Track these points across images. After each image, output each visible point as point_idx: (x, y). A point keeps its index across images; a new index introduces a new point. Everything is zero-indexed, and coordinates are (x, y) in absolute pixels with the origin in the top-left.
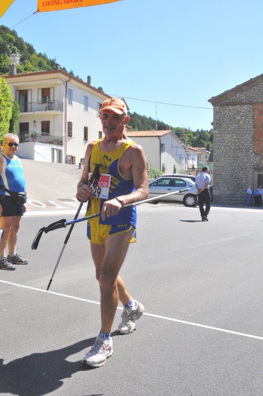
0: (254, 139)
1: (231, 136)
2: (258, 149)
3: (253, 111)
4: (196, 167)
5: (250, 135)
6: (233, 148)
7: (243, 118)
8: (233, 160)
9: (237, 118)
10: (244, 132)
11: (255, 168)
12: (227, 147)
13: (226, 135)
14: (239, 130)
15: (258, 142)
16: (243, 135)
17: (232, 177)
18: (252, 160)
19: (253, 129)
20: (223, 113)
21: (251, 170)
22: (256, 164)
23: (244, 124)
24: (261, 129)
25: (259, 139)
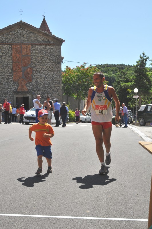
0: (13, 71)
2: (16, 78)
3: (12, 50)
5: (10, 68)
7: (4, 55)
10: (5, 66)
11: (14, 92)
15: (15, 73)
16: (4, 67)
18: (11, 86)
19: (11, 63)
21: (11, 94)
22: (14, 90)
23: (5, 59)
24: (18, 64)
25: (16, 71)
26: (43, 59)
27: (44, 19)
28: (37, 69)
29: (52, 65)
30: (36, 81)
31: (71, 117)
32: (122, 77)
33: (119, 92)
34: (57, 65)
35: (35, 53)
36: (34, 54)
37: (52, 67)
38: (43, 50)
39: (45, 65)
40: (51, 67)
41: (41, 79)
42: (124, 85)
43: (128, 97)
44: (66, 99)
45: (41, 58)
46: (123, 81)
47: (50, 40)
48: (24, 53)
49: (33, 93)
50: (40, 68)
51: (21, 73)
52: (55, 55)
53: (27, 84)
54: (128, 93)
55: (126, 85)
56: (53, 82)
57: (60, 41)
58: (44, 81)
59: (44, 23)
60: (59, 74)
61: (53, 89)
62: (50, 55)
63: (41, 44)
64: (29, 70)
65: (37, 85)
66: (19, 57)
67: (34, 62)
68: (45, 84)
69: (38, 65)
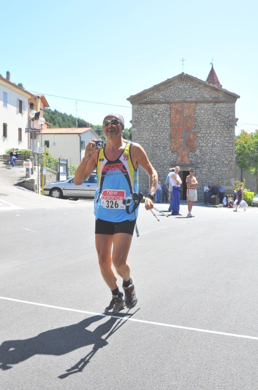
0: (171, 137)
1: (149, 133)
2: (175, 147)
3: (170, 110)
5: (167, 133)
6: (151, 145)
7: (160, 116)
8: (151, 157)
9: (154, 117)
10: (161, 131)
11: (171, 165)
12: (146, 145)
13: (144, 133)
14: (156, 128)
15: (174, 140)
16: (160, 133)
18: (169, 157)
19: (169, 128)
20: (141, 112)
21: (168, 167)
22: (172, 161)
23: (161, 122)
24: (178, 128)
25: (175, 137)
26: (211, 122)
27: (212, 68)
28: (203, 135)
29: (222, 129)
30: (200, 150)
31: (247, 199)
34: (228, 128)
35: (200, 113)
36: (199, 115)
37: (223, 132)
38: (210, 110)
39: (213, 129)
40: (221, 132)
41: (207, 148)
44: (240, 174)
45: (209, 120)
47: (221, 95)
48: (186, 114)
49: (197, 166)
50: (206, 133)
51: (182, 140)
52: (227, 116)
53: (189, 154)
56: (223, 152)
57: (233, 98)
58: (211, 150)
59: (212, 73)
60: (231, 141)
61: (223, 161)
62: (219, 116)
63: (208, 102)
64: (192, 135)
65: (201, 155)
66: (180, 120)
67: (199, 126)
68: (213, 154)
69: (203, 129)
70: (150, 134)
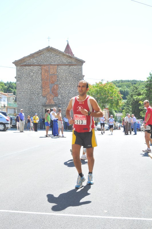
0: (42, 88)
1: (27, 85)
2: (45, 94)
3: (41, 70)
4: (6, 105)
5: (40, 85)
6: (29, 93)
7: (35, 74)
8: (30, 101)
9: (31, 74)
10: (36, 83)
11: (43, 105)
12: (26, 93)
13: (24, 85)
14: (32, 82)
15: (44, 89)
16: (35, 85)
17: (29, 111)
18: (41, 100)
19: (41, 81)
20: (22, 71)
21: (41, 106)
22: (43, 103)
23: (35, 78)
24: (46, 81)
25: (45, 87)
26: (67, 78)
27: (68, 44)
28: (62, 86)
29: (74, 82)
30: (61, 96)
32: (135, 91)
33: (132, 104)
35: (60, 72)
36: (60, 73)
38: (67, 70)
39: (69, 82)
40: (74, 84)
41: (66, 94)
42: (136, 98)
43: (140, 108)
45: (66, 76)
46: (135, 94)
47: (73, 61)
48: (52, 73)
49: (59, 106)
50: (64, 85)
51: (49, 89)
52: (77, 74)
53: (54, 98)
54: (140, 105)
55: (138, 98)
57: (81, 62)
58: (68, 95)
59: (68, 47)
62: (73, 74)
63: (65, 65)
64: (55, 86)
65: (62, 99)
66: (47, 76)
67: (60, 80)
68: (69, 98)
69: (63, 82)
70: (29, 86)
